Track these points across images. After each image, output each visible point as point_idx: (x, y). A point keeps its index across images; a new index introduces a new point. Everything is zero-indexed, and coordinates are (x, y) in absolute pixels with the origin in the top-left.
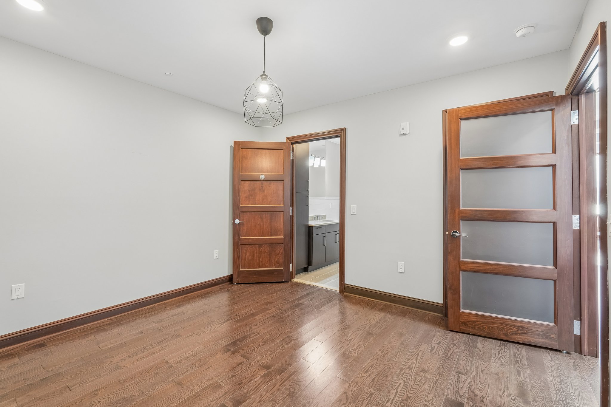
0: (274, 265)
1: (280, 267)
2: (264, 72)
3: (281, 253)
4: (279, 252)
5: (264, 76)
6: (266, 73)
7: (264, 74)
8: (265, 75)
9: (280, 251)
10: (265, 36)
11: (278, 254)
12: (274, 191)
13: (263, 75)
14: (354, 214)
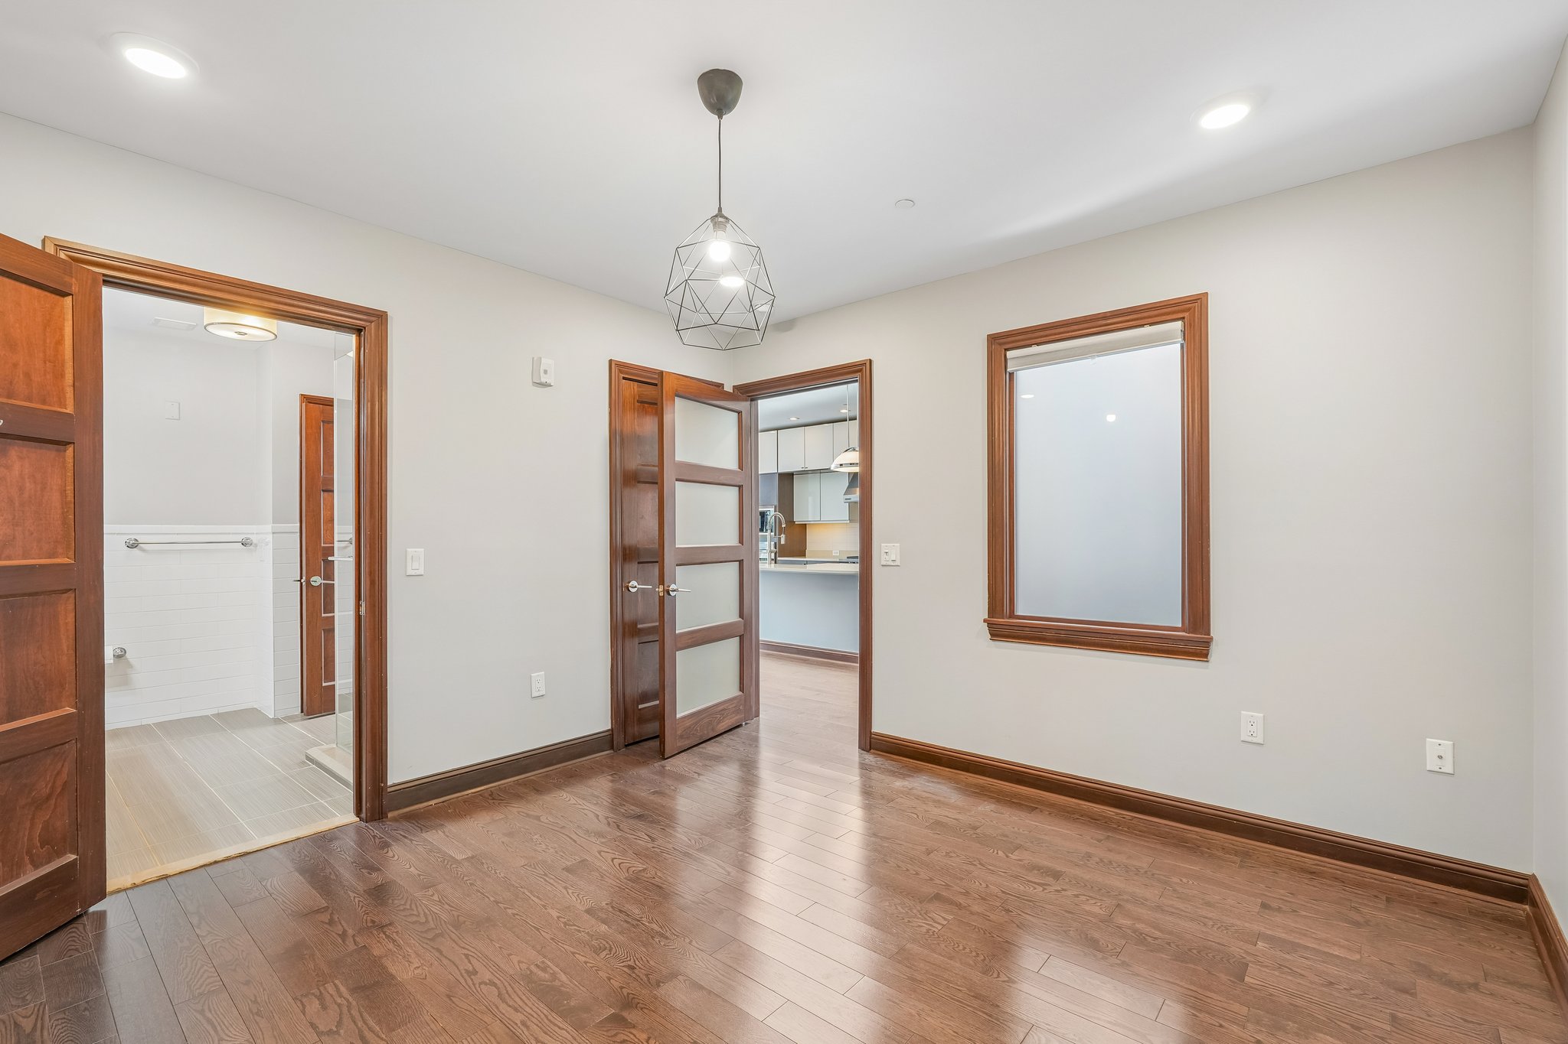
0: (27, 858)
1: (60, 854)
2: (720, 209)
3: (59, 790)
4: (53, 787)
5: (719, 219)
6: (724, 212)
7: (720, 214)
8: (723, 216)
9: (54, 782)
10: (720, 117)
11: (48, 798)
12: (21, 489)
13: (716, 216)
14: (418, 573)
